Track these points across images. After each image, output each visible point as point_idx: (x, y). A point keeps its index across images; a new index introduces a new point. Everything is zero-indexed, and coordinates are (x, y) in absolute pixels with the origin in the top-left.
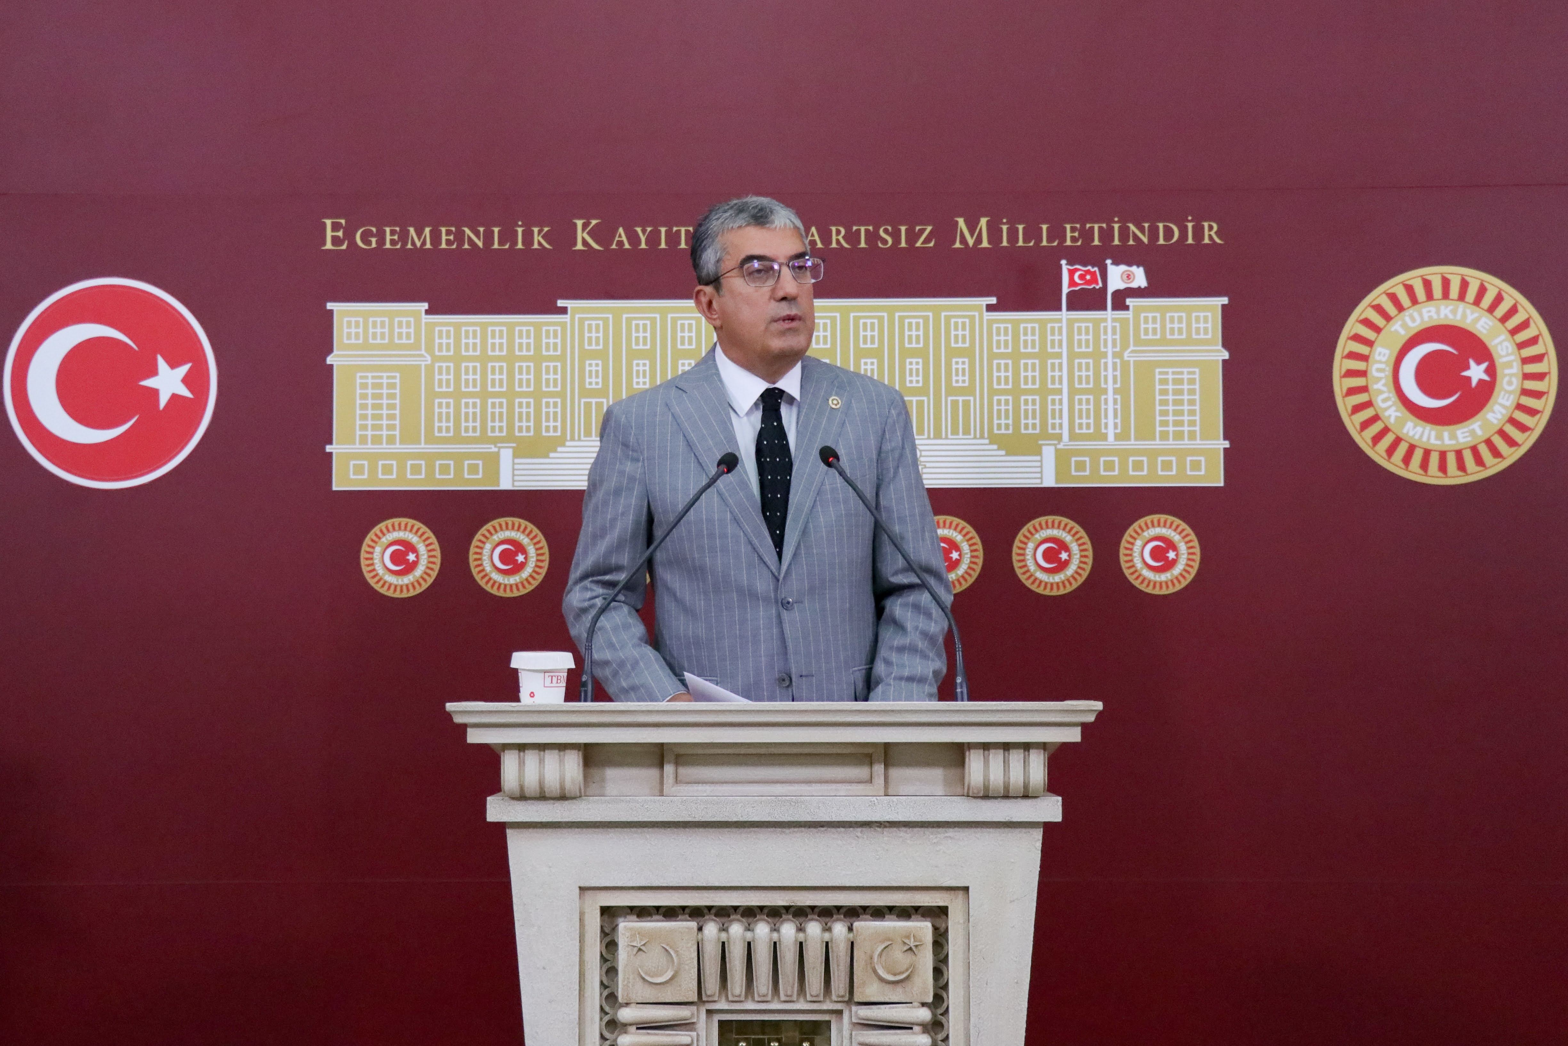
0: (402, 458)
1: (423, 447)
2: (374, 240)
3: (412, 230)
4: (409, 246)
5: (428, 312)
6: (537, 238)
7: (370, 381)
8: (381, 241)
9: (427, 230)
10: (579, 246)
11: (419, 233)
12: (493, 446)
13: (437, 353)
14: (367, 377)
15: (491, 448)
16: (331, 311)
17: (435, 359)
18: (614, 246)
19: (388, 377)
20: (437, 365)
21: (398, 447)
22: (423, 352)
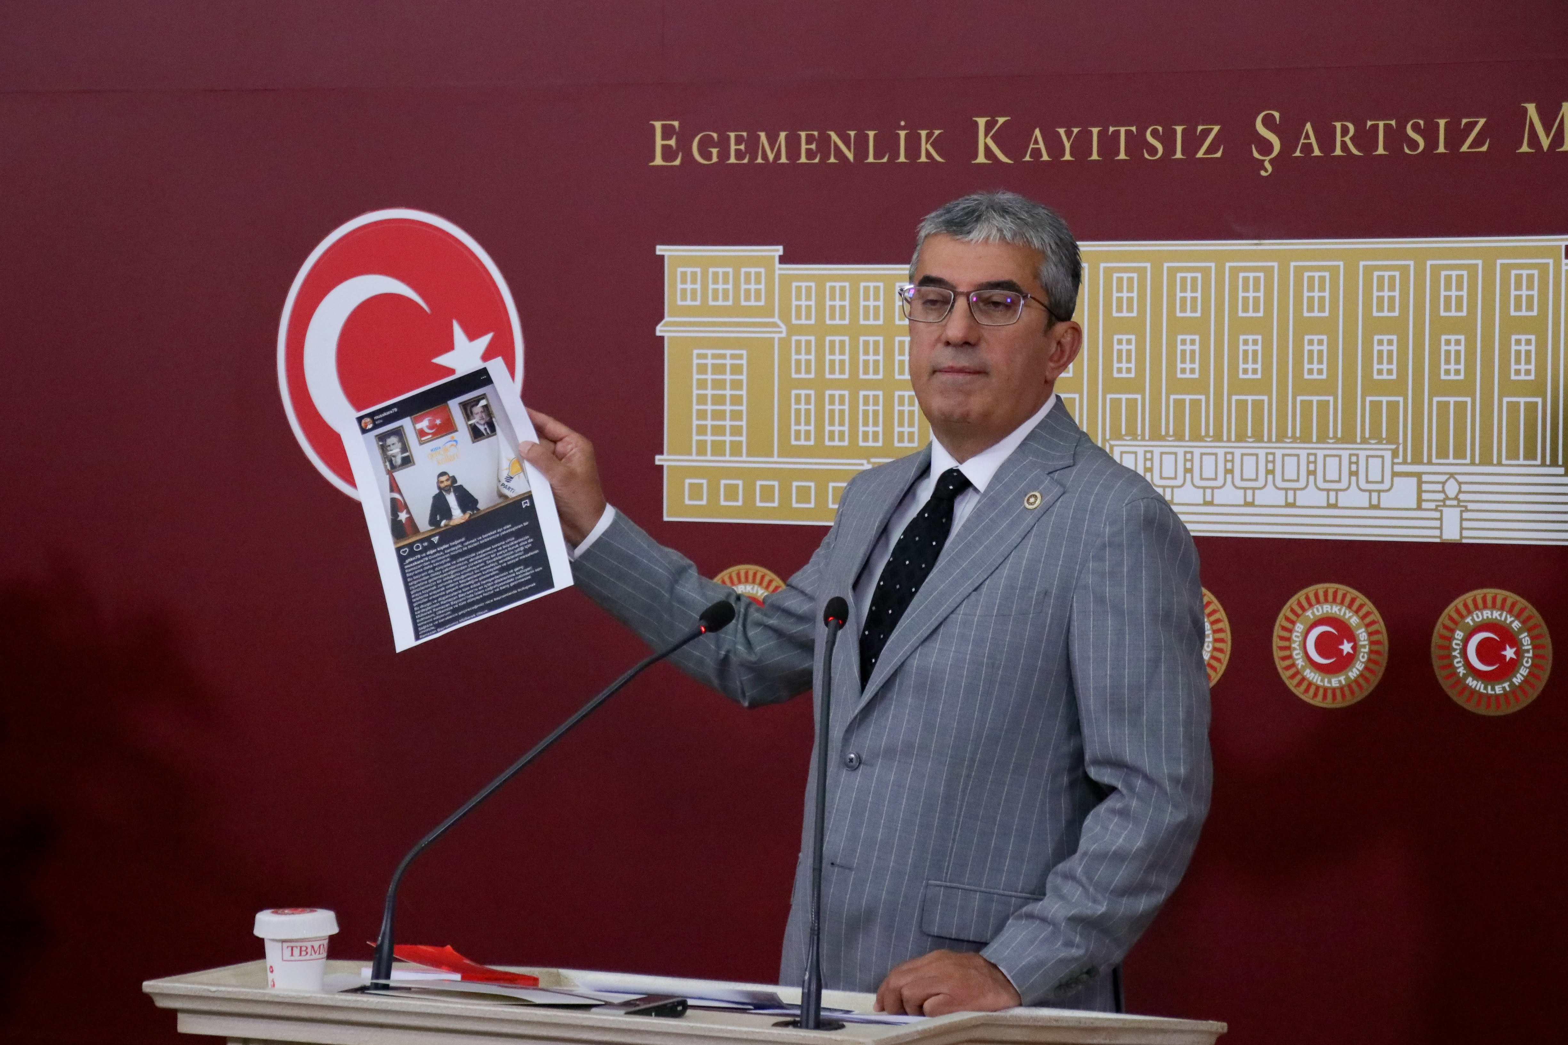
0: (749, 476)
1: (776, 461)
2: (715, 151)
3: (763, 135)
4: (759, 160)
5: (783, 260)
6: (925, 146)
7: (709, 361)
8: (724, 154)
9: (783, 135)
10: (981, 159)
11: (772, 140)
12: (865, 462)
13: (794, 322)
14: (705, 356)
15: (862, 465)
16: (663, 257)
17: (793, 330)
18: (1027, 158)
19: (733, 357)
20: (794, 338)
21: (745, 461)
22: (776, 319)
